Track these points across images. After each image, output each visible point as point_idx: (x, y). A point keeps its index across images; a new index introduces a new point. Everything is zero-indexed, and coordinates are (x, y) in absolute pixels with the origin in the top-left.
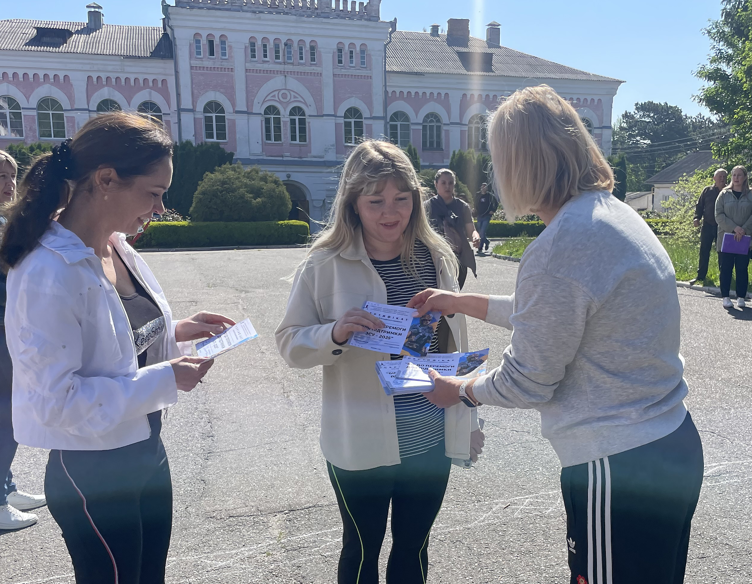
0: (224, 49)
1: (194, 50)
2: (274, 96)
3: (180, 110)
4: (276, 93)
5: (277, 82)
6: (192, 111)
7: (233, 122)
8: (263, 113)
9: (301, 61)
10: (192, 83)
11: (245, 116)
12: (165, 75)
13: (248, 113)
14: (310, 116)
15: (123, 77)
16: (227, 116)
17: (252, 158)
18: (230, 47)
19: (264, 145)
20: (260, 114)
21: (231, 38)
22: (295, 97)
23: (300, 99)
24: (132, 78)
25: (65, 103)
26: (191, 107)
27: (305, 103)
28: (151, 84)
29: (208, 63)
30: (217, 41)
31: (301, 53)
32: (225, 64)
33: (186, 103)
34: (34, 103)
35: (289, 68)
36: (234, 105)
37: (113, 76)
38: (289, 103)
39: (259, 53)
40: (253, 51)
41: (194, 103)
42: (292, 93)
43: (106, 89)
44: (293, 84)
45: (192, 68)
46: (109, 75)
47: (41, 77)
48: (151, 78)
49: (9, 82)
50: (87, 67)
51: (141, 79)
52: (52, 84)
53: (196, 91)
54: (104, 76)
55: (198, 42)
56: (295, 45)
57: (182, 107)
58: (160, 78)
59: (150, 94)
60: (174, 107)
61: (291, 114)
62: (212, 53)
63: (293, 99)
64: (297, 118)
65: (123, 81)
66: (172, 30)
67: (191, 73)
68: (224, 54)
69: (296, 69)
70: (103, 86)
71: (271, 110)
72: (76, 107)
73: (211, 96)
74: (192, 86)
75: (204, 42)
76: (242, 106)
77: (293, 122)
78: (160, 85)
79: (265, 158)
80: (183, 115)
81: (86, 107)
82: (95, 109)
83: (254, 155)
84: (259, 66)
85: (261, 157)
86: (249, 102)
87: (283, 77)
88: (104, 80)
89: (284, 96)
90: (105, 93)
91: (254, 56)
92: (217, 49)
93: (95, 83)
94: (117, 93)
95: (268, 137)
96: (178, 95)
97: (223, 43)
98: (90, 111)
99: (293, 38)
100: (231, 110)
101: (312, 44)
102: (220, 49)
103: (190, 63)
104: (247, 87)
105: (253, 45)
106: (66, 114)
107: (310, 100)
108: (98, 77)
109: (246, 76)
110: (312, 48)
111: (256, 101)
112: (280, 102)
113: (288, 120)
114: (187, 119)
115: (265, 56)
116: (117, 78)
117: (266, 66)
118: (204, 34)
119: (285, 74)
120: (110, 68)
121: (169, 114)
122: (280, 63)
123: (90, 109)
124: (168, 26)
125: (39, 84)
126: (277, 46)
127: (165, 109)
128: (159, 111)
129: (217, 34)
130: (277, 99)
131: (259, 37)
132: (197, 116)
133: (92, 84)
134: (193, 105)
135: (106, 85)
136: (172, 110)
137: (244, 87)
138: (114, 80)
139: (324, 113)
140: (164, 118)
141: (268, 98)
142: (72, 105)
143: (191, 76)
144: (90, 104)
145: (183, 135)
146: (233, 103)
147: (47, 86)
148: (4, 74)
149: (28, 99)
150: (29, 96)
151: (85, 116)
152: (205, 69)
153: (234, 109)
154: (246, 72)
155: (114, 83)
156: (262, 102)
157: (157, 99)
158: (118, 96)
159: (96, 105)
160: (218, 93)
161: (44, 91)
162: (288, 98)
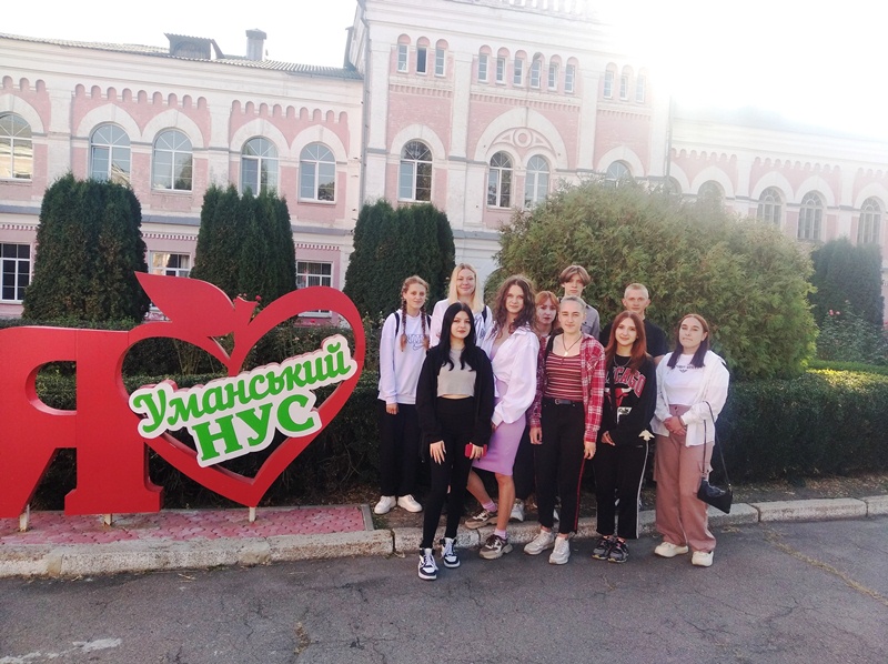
0: (440, 62)
1: (396, 62)
2: (508, 138)
3: (366, 151)
4: (512, 133)
5: (513, 117)
6: (386, 152)
7: (443, 173)
8: (489, 162)
9: (551, 88)
10: (388, 112)
11: (463, 166)
12: (346, 105)
13: (468, 161)
14: (558, 170)
15: (284, 104)
16: (435, 164)
17: (466, 229)
18: (450, 58)
19: (486, 211)
20: (485, 163)
21: (454, 43)
22: (538, 141)
23: (545, 144)
24: (298, 106)
25: (196, 139)
26: (383, 147)
27: (552, 151)
28: (324, 118)
29: (416, 80)
30: (431, 50)
31: (551, 77)
32: (441, 86)
34: (149, 136)
35: (535, 96)
36: (447, 148)
37: (270, 102)
38: (529, 148)
39: (490, 71)
40: (483, 68)
41: (388, 141)
42: (535, 135)
43: (258, 121)
44: (538, 121)
45: (390, 86)
46: (264, 100)
47: (165, 97)
48: (324, 109)
49: (117, 103)
50: (234, 87)
51: (311, 108)
52: (179, 109)
53: (393, 124)
54: (257, 102)
55: (403, 49)
56: (547, 62)
57: (370, 145)
58: (337, 110)
60: (356, 150)
61: (529, 167)
62: (421, 67)
63: (534, 144)
65: (284, 110)
66: (367, 27)
67: (389, 94)
68: (439, 70)
69: (545, 98)
70: (254, 117)
71: (500, 159)
72: (212, 144)
73: (415, 132)
74: (388, 114)
75: (412, 49)
76: (459, 149)
77: (530, 177)
78: (336, 121)
79: (486, 231)
80: (372, 160)
81: (226, 146)
82: (239, 150)
83: (471, 225)
84: (491, 91)
85: (480, 230)
86: (470, 147)
87: (524, 109)
88: (257, 107)
89: (523, 138)
90: (255, 127)
91: (482, 76)
92: (430, 62)
93: (243, 111)
94: (273, 128)
95: (492, 200)
96: (366, 126)
97: (440, 53)
98: (230, 152)
99: (543, 51)
100: (442, 156)
101: (571, 63)
102: (434, 63)
103: (389, 80)
104: (469, 122)
105: (483, 58)
106: (196, 155)
107: (560, 147)
108: (249, 103)
109: (470, 103)
110: (570, 68)
111: (480, 143)
112: (516, 147)
113: (524, 174)
114: (376, 165)
115: (500, 78)
116: (276, 106)
117: (501, 92)
118: (414, 36)
119: (526, 104)
120: (267, 90)
121: (346, 163)
122: (521, 89)
123: (233, 149)
124: (362, 19)
125: (161, 109)
127: (340, 155)
128: (331, 157)
129: (433, 39)
130: (511, 142)
131: (495, 47)
132: (391, 162)
133: (239, 114)
134: (386, 144)
135: (260, 115)
136: (351, 157)
137: (465, 121)
138: (271, 109)
139: (579, 167)
140: (338, 169)
141: (498, 141)
142: (205, 142)
143: (389, 99)
144: (233, 142)
145: (367, 188)
146: (446, 143)
147: (172, 112)
148: (110, 89)
149: (141, 128)
150: (145, 125)
151: (224, 159)
152: (410, 90)
153: (446, 154)
154: (471, 98)
155: (271, 114)
156: (488, 147)
157: (331, 140)
158: (274, 134)
159: (241, 144)
160: (425, 127)
161: (166, 119)
162: (528, 142)
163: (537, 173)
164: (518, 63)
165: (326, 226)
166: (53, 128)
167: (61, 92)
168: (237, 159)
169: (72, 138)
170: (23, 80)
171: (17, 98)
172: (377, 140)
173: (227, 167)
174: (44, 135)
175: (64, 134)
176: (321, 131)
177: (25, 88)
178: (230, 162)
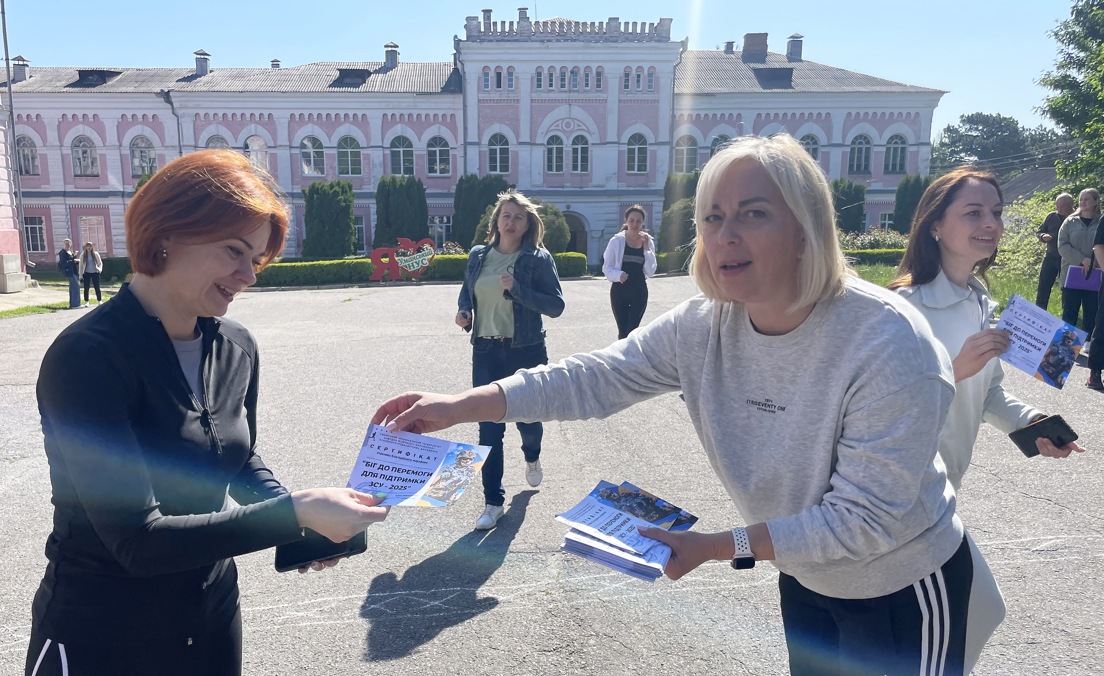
0: (511, 80)
1: (483, 84)
2: (558, 126)
3: (466, 144)
4: (560, 122)
5: (561, 112)
6: (478, 144)
7: (516, 154)
8: (546, 144)
9: (587, 88)
10: (479, 117)
11: (528, 148)
12: (454, 109)
13: (532, 144)
14: (593, 144)
15: (415, 113)
16: (511, 148)
17: (533, 189)
18: (517, 78)
19: (545, 175)
20: (543, 144)
21: (519, 68)
22: (579, 126)
23: (583, 127)
24: (423, 114)
25: (362, 141)
26: (477, 140)
27: (589, 132)
28: (440, 119)
29: (495, 96)
30: (504, 73)
31: (587, 80)
32: (512, 96)
33: (473, 137)
34: (335, 142)
35: (574, 96)
36: (517, 136)
37: (406, 113)
38: (572, 132)
39: (545, 82)
40: (539, 80)
41: (480, 136)
42: (576, 122)
43: (399, 125)
44: (577, 112)
45: (479, 101)
46: (402, 112)
47: (342, 116)
48: (440, 113)
49: (314, 123)
50: (383, 105)
51: (432, 114)
52: (351, 123)
53: (482, 125)
54: (397, 113)
55: (486, 74)
56: (582, 72)
57: (469, 140)
58: (449, 113)
59: (439, 128)
60: (461, 141)
61: (574, 143)
62: (499, 85)
63: (576, 128)
64: (579, 147)
65: (415, 117)
66: (463, 64)
67: (478, 106)
68: (510, 86)
69: (581, 96)
70: (397, 123)
71: (554, 139)
72: (372, 144)
73: (496, 128)
74: (479, 119)
75: (492, 74)
76: (525, 138)
77: (575, 151)
78: (449, 120)
79: (546, 189)
80: (470, 149)
81: (381, 144)
82: (389, 146)
83: (536, 186)
84: (545, 96)
85: (542, 189)
86: (533, 134)
87: (567, 106)
88: (398, 117)
89: (568, 125)
90: (398, 130)
91: (539, 86)
92: (504, 81)
93: (390, 120)
94: (409, 130)
95: (550, 168)
96: (465, 128)
97: (510, 74)
98: (384, 148)
99: (579, 65)
100: (515, 142)
101: (599, 70)
102: (507, 81)
103: (478, 97)
104: (531, 118)
105: (539, 74)
106: (362, 152)
107: (593, 128)
108: (393, 115)
109: (531, 106)
110: (599, 74)
111: (540, 131)
112: (564, 131)
113: (571, 149)
114: (473, 152)
115: (551, 85)
116: (410, 115)
117: (552, 96)
118: (493, 66)
119: (569, 102)
120: (404, 105)
121: (456, 148)
122: (565, 92)
123: (384, 146)
124: (459, 61)
125: (340, 124)
126: (563, 75)
127: (452, 143)
128: (446, 144)
129: (505, 66)
130: (560, 128)
131: (546, 67)
132: (482, 149)
133: (388, 122)
134: (479, 138)
135: (400, 122)
136: (459, 144)
137: (528, 118)
138: (406, 117)
139: (607, 141)
140: (451, 152)
141: (553, 128)
142: (368, 143)
143: (479, 109)
144: (385, 141)
145: (468, 168)
146: (517, 134)
147: (347, 125)
148: (310, 115)
149: (330, 138)
150: (331, 136)
151: (379, 152)
152: (492, 101)
153: (517, 141)
154: (531, 102)
155: (407, 120)
156: (544, 133)
157: (445, 133)
158: (410, 134)
159: (390, 142)
160: (503, 125)
161: (344, 130)
162: (572, 127)
164: (563, 73)
165: (446, 191)
166: (279, 143)
167: (282, 118)
168: (388, 152)
169: (291, 147)
170: (261, 115)
171: (258, 126)
173: (382, 159)
174: (275, 147)
175: (285, 146)
177: (262, 119)
178: (384, 154)
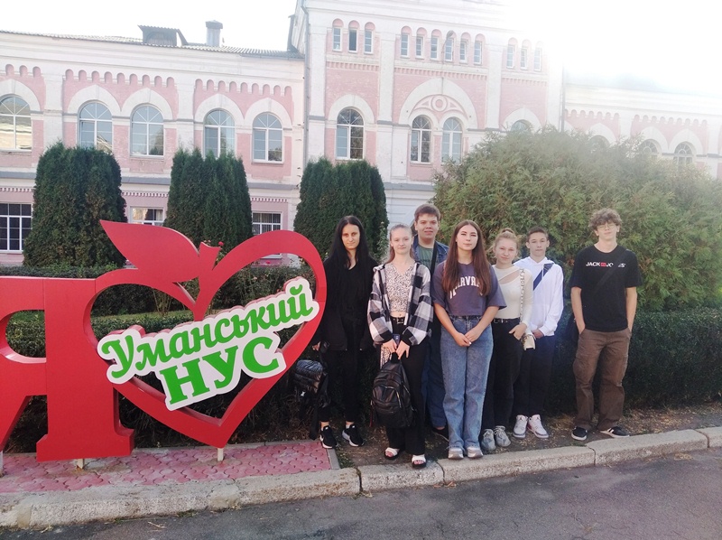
0: (368, 42)
1: (332, 42)
2: (426, 104)
3: (308, 118)
4: (429, 100)
5: (431, 86)
6: (324, 119)
7: (373, 135)
8: (411, 125)
9: (462, 61)
10: (326, 84)
11: (389, 128)
12: (290, 80)
13: (394, 124)
14: (469, 130)
15: (239, 81)
16: (367, 127)
17: (393, 182)
18: (377, 39)
19: (410, 166)
20: (408, 126)
21: (380, 26)
22: (452, 105)
23: (458, 108)
24: (250, 82)
25: (166, 113)
26: (322, 114)
27: (464, 114)
28: (272, 92)
29: (349, 58)
30: (361, 31)
31: (462, 52)
32: (369, 60)
34: (127, 112)
35: (447, 68)
36: (375, 114)
37: (227, 80)
38: (445, 112)
39: (411, 48)
40: (404, 45)
41: (326, 109)
42: (449, 101)
43: (217, 95)
44: (452, 89)
45: (327, 63)
46: (222, 78)
47: (140, 78)
48: (272, 84)
49: (100, 85)
50: (197, 68)
51: (261, 84)
52: (152, 88)
53: (329, 94)
54: (216, 80)
55: (337, 32)
56: (458, 39)
57: (311, 113)
58: (283, 85)
60: (299, 118)
61: (445, 127)
62: (353, 46)
63: (449, 108)
65: (239, 86)
66: (307, 13)
67: (326, 70)
68: (368, 49)
69: (457, 69)
70: (214, 93)
71: (420, 122)
72: (179, 116)
73: (349, 101)
74: (326, 86)
75: (344, 33)
76: (385, 115)
77: (446, 137)
78: (282, 94)
79: (410, 182)
80: (313, 126)
81: (192, 117)
82: (202, 120)
83: (397, 178)
84: (412, 64)
85: (405, 182)
86: (395, 113)
87: (440, 79)
88: (216, 84)
89: (439, 104)
90: (215, 101)
91: (404, 52)
92: (360, 42)
93: (205, 88)
94: (230, 101)
95: (414, 158)
96: (307, 98)
97: (368, 34)
98: (195, 123)
99: (455, 30)
100: (372, 120)
101: (479, 39)
102: (364, 42)
103: (326, 58)
104: (394, 91)
105: (404, 37)
106: (166, 126)
107: (470, 110)
108: (209, 82)
109: (394, 76)
110: (478, 44)
111: (404, 109)
112: (434, 112)
113: (441, 134)
114: (317, 129)
115: (419, 53)
116: (232, 84)
117: (419, 65)
118: (346, 20)
119: (441, 74)
120: (224, 70)
121: (292, 128)
122: (437, 62)
123: (196, 120)
124: (302, 7)
125: (137, 88)
127: (285, 122)
128: (278, 124)
129: (362, 22)
130: (430, 107)
131: (414, 28)
132: (329, 127)
133: (201, 90)
134: (325, 112)
135: (219, 91)
136: (295, 124)
137: (390, 90)
138: (227, 85)
139: (488, 126)
140: (284, 134)
141: (419, 106)
142: (174, 115)
143: (326, 74)
144: (197, 114)
145: (310, 150)
146: (375, 111)
147: (146, 90)
148: (94, 73)
149: (121, 105)
150: (123, 102)
151: (190, 128)
152: (344, 66)
153: (375, 119)
154: (395, 71)
155: (228, 89)
156: (410, 111)
157: (278, 110)
158: (231, 106)
159: (204, 115)
160: (357, 97)
161: (141, 96)
162: (444, 107)
163: (451, 133)
164: (434, 40)
165: (276, 182)
166: (47, 107)
167: (53, 78)
168: (201, 128)
169: (64, 114)
170: (22, 68)
171: (18, 82)
172: (317, 109)
173: (192, 135)
174: (41, 113)
175: (57, 112)
176: (270, 103)
177: (24, 74)
178: (195, 131)
